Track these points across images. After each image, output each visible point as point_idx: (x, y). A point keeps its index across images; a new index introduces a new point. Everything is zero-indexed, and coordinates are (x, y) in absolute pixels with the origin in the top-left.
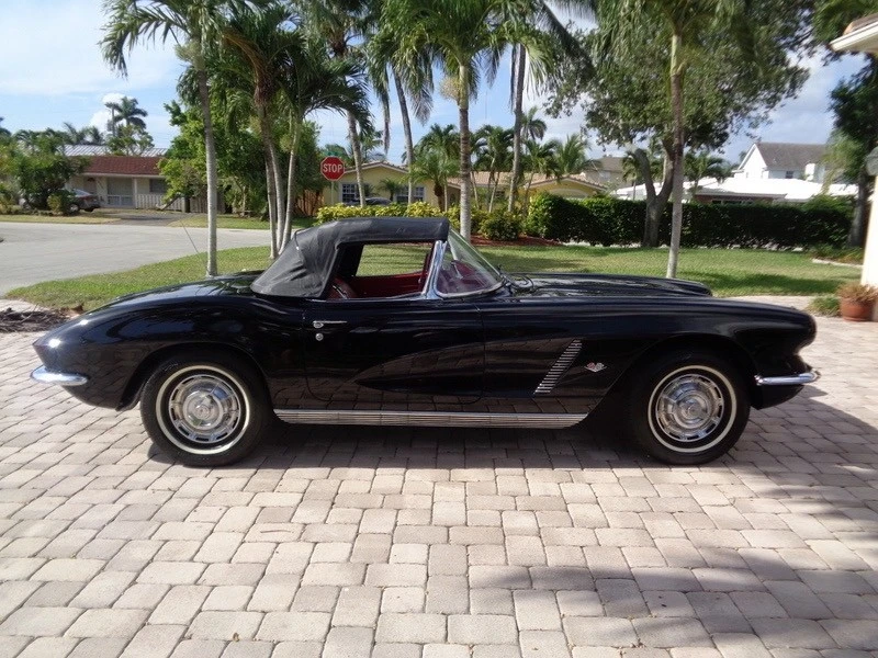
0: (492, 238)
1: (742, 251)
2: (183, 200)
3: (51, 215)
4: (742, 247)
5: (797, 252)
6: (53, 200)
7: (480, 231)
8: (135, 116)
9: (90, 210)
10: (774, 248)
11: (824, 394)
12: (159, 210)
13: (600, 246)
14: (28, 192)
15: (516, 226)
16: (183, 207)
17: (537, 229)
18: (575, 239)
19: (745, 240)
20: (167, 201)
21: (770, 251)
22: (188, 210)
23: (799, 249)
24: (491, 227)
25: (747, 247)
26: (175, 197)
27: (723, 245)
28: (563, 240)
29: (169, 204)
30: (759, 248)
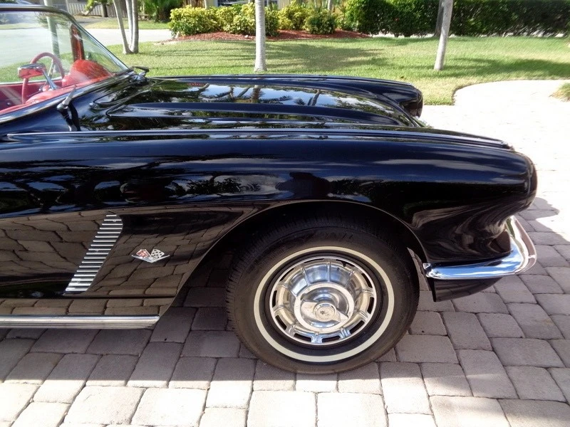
0: (313, 32)
1: (513, 38)
2: (102, 7)
4: (514, 35)
5: (560, 38)
7: (304, 27)
10: (540, 35)
11: (554, 212)
12: (84, 15)
13: (402, 37)
15: (332, 23)
16: (102, 13)
17: (350, 24)
18: (383, 32)
19: (518, 29)
20: (89, 8)
21: (537, 37)
22: (106, 16)
23: (560, 35)
24: (312, 22)
25: (519, 35)
26: (94, 5)
27: (500, 33)
28: (372, 33)
29: (91, 10)
30: (528, 35)
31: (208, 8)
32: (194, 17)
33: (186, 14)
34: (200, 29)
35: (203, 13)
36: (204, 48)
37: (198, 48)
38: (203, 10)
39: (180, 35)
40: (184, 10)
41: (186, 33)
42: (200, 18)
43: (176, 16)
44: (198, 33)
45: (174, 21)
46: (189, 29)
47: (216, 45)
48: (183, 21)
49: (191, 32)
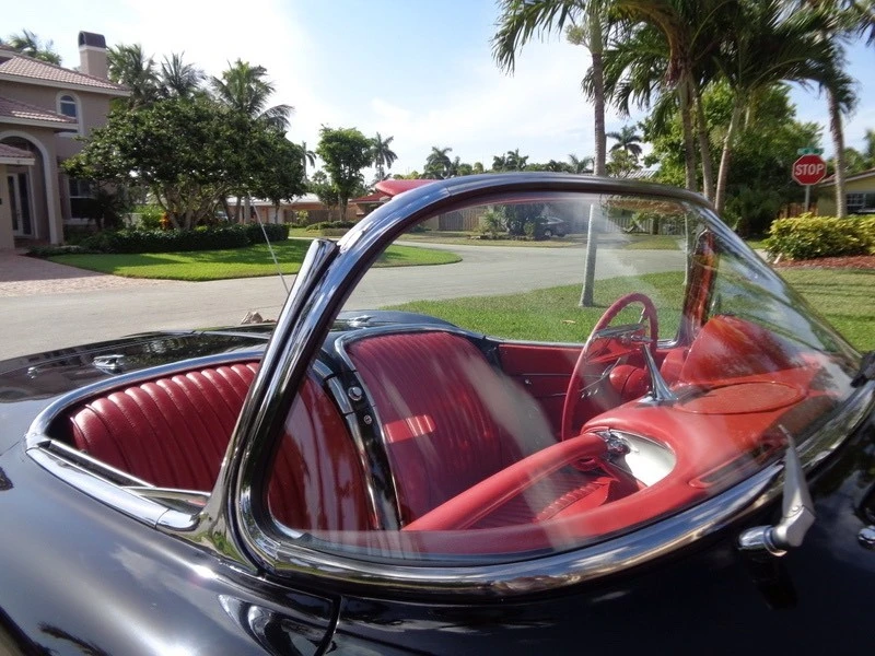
3: (525, 240)
6: (529, 227)
8: (633, 143)
9: (561, 235)
14: (510, 220)
16: (651, 229)
20: (634, 223)
22: (655, 233)
31: (843, 218)
32: (815, 232)
33: (799, 227)
34: (822, 250)
35: (832, 225)
36: (829, 280)
37: (818, 280)
38: (832, 220)
39: (782, 259)
40: (798, 220)
41: (795, 256)
42: (826, 234)
43: (780, 230)
44: (818, 256)
45: (775, 237)
46: (803, 250)
47: (853, 278)
48: (792, 237)
49: (804, 254)
